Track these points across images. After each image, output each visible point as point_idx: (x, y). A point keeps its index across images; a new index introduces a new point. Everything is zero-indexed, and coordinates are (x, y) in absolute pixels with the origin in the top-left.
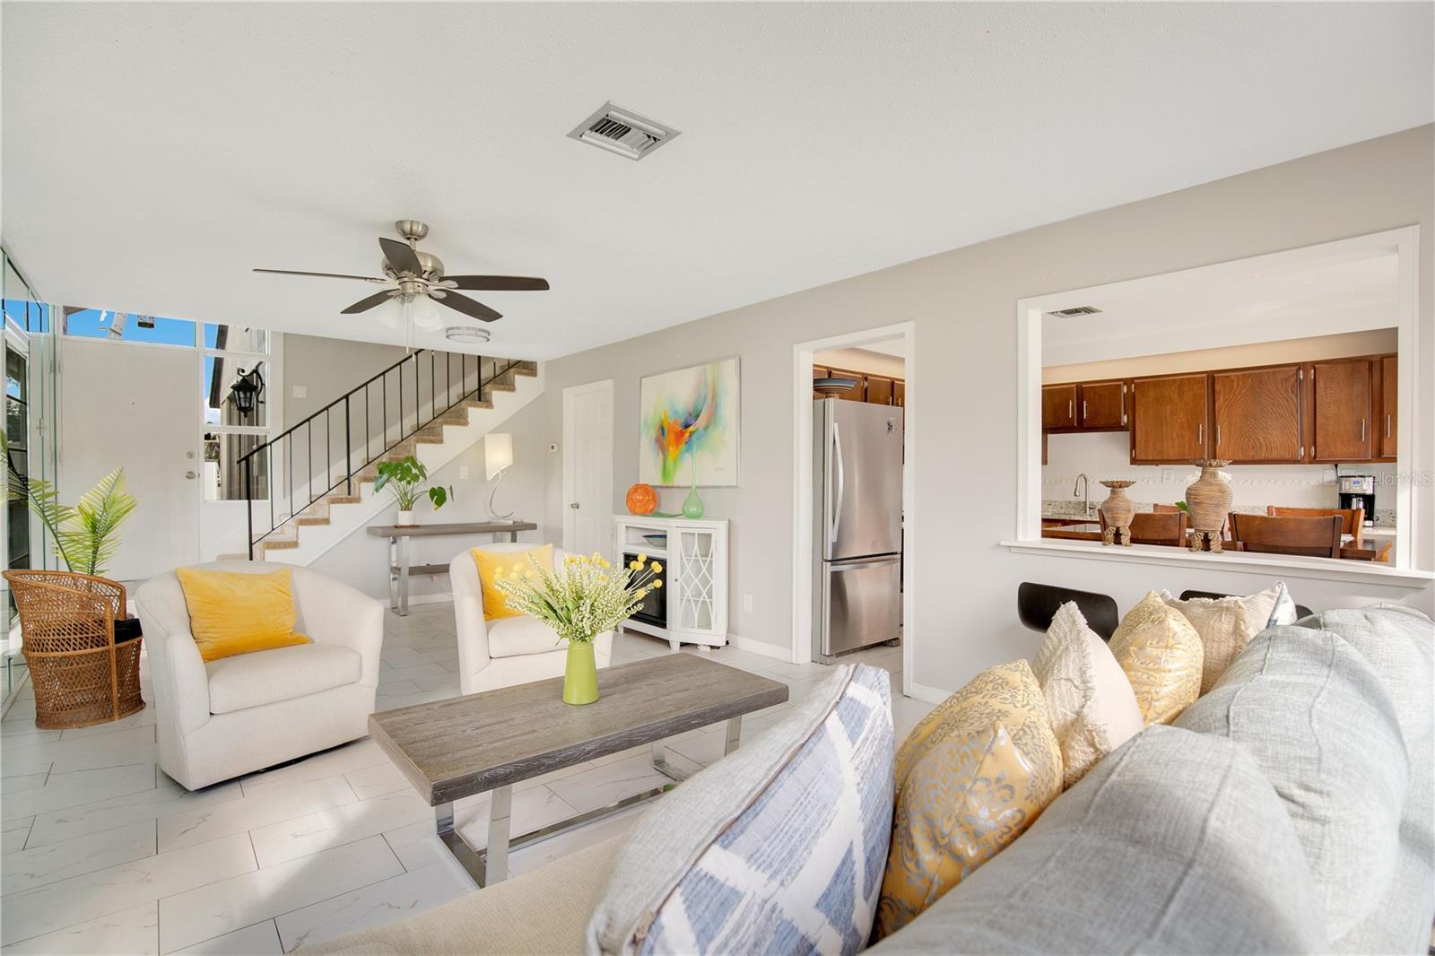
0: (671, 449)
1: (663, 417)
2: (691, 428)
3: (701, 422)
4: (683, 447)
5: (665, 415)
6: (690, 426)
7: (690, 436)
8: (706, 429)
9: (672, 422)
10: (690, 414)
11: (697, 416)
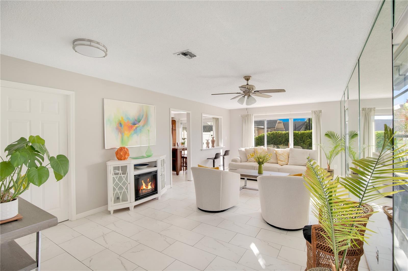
0: (126, 133)
1: (121, 119)
2: (137, 125)
3: (141, 124)
4: (132, 132)
5: (122, 118)
6: (136, 124)
7: (136, 128)
8: (143, 126)
9: (126, 121)
10: (136, 120)
11: (139, 122)
